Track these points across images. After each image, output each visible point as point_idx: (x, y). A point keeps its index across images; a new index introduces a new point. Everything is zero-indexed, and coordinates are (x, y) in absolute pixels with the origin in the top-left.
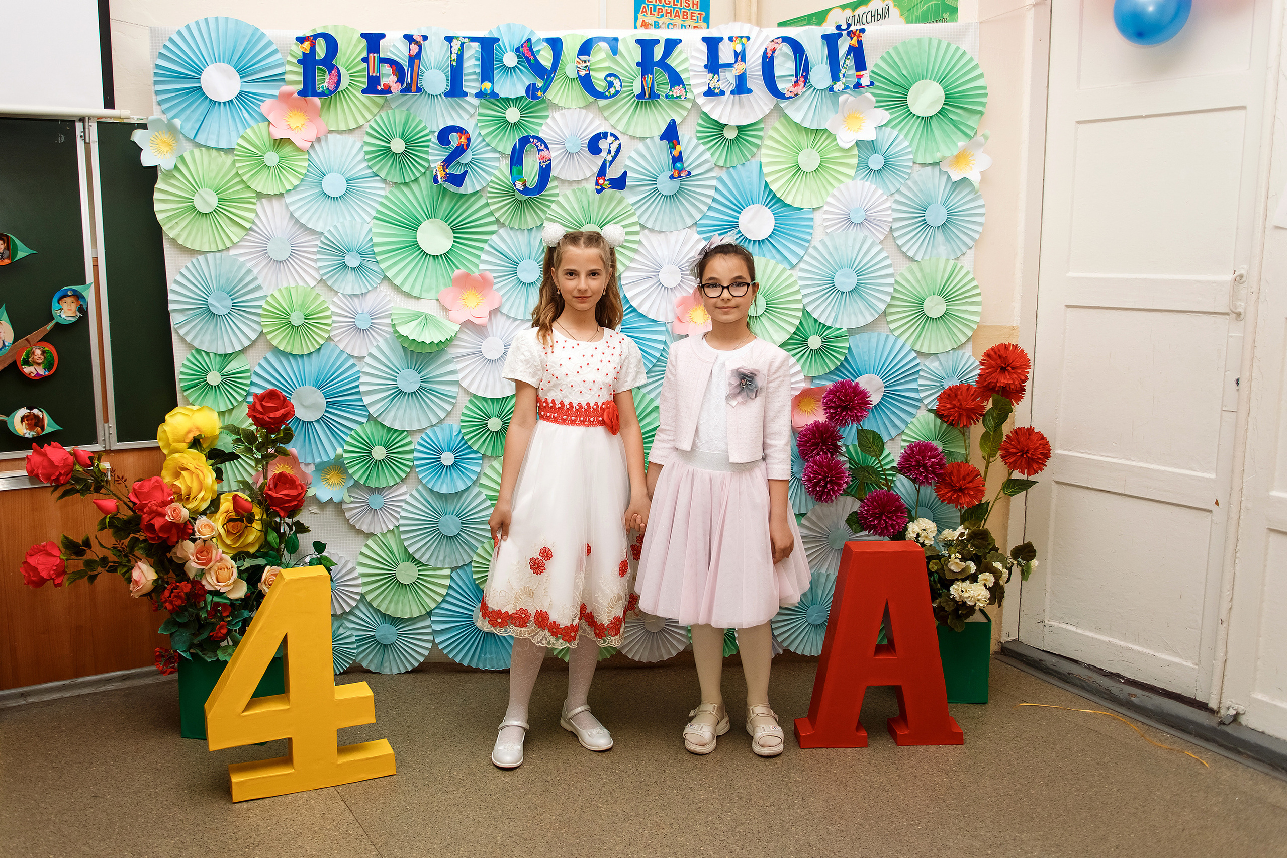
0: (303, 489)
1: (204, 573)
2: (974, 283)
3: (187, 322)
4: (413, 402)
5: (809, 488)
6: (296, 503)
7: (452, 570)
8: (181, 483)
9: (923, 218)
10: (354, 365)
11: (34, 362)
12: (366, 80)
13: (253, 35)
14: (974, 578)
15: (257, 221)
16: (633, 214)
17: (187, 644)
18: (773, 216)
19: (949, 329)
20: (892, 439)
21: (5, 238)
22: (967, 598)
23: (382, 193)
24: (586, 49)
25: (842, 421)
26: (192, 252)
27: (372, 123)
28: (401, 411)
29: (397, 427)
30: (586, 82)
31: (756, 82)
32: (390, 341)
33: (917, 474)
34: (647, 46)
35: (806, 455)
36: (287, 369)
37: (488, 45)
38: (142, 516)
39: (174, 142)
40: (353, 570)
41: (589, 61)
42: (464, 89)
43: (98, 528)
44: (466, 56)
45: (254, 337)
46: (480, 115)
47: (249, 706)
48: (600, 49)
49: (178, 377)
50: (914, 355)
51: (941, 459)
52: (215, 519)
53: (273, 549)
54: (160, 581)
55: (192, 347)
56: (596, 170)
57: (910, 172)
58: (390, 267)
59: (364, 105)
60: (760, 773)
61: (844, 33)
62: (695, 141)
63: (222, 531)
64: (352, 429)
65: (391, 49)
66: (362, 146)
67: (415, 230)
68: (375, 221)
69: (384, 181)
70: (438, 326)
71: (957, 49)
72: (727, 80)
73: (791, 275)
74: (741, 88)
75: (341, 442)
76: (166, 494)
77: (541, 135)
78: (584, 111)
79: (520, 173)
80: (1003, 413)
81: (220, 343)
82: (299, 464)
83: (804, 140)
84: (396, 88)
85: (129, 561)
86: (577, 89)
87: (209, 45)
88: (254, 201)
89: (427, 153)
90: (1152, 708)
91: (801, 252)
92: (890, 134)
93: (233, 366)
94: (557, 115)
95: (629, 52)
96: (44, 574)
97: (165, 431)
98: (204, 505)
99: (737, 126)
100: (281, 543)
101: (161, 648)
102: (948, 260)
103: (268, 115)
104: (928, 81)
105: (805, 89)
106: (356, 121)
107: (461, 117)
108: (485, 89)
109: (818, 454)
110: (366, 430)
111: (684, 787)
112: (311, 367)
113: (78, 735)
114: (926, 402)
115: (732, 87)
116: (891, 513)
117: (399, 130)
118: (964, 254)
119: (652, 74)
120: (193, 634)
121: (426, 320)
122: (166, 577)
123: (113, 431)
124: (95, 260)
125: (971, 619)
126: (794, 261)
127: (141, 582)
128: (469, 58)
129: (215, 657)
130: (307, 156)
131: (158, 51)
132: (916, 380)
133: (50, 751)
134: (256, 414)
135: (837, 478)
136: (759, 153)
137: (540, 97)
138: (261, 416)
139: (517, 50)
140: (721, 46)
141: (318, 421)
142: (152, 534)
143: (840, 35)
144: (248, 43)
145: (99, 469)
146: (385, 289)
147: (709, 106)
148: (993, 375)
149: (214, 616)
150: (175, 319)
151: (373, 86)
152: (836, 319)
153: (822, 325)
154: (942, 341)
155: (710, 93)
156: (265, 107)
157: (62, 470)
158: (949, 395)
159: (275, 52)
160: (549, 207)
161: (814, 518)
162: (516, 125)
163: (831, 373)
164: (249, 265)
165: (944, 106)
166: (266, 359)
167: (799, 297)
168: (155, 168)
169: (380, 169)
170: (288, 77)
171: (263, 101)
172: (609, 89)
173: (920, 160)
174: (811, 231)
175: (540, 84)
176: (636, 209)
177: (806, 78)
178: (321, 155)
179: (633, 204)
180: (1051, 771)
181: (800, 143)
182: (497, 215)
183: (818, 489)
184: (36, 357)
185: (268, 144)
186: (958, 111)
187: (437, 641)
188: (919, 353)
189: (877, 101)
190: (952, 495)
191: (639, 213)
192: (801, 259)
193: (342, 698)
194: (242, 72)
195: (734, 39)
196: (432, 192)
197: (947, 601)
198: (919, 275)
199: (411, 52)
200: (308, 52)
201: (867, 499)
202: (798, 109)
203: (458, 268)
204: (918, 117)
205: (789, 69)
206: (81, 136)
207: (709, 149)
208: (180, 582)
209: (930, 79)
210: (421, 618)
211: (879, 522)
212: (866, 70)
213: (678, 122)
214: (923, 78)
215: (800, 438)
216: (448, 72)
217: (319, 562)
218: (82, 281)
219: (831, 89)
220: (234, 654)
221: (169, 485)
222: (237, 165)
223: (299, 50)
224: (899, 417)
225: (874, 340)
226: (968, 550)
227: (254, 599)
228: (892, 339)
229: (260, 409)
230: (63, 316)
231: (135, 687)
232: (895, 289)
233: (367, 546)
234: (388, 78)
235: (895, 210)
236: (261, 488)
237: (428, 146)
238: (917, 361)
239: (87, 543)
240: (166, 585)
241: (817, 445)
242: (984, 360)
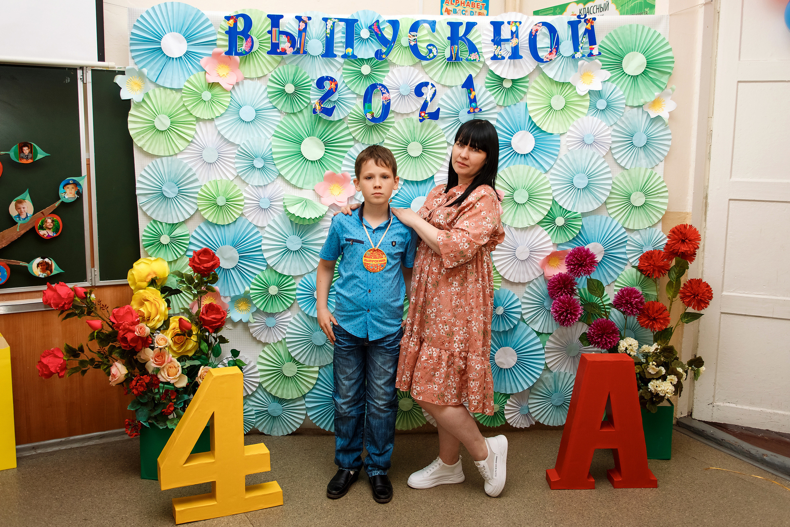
0: (225, 314)
1: (159, 370)
2: (664, 184)
3: (148, 202)
4: (296, 257)
5: (556, 317)
6: (220, 323)
7: (320, 368)
8: (144, 309)
9: (631, 141)
10: (258, 232)
11: (46, 227)
12: (270, 45)
13: (196, 14)
14: (664, 378)
15: (196, 136)
16: (443, 136)
17: (147, 417)
18: (534, 138)
19: (647, 214)
20: (609, 285)
21: (29, 146)
22: (660, 391)
23: (279, 119)
24: (415, 27)
25: (578, 273)
26: (153, 156)
27: (273, 74)
28: (289, 263)
29: (286, 273)
30: (415, 49)
31: (525, 51)
32: (282, 217)
33: (626, 309)
34: (454, 26)
35: (554, 295)
36: (213, 234)
37: (351, 24)
38: (118, 332)
39: (142, 83)
40: (254, 367)
41: (416, 36)
42: (335, 53)
43: (89, 339)
44: (336, 30)
45: (192, 212)
46: (344, 69)
47: (188, 460)
48: (424, 28)
49: (141, 238)
50: (624, 230)
51: (642, 299)
52: (166, 334)
53: (204, 354)
54: (129, 375)
55: (151, 219)
56: (419, 106)
57: (623, 111)
58: (283, 168)
59: (268, 61)
60: (526, 506)
61: (582, 20)
62: (484, 89)
63: (170, 342)
64: (255, 274)
65: (287, 25)
66: (266, 88)
67: (300, 144)
68: (274, 138)
69: (280, 111)
70: (314, 207)
71: (655, 32)
72: (506, 49)
73: (545, 177)
74: (515, 54)
75: (248, 282)
76: (134, 317)
77: (384, 83)
78: (412, 68)
79: (370, 108)
80: (682, 269)
81: (170, 216)
82: (220, 296)
83: (555, 89)
84: (290, 51)
85: (108, 361)
86: (409, 54)
87: (167, 21)
88: (195, 123)
89: (309, 93)
90: (778, 464)
91: (552, 162)
92: (611, 86)
93: (178, 232)
94: (395, 70)
95: (443, 30)
96: (52, 370)
97: (133, 274)
98: (159, 325)
99: (512, 80)
100: (209, 350)
101: (129, 419)
102: (647, 169)
103: (205, 67)
104: (636, 52)
105: (556, 56)
106: (263, 72)
107: (332, 71)
108: (348, 53)
109: (562, 295)
110: (265, 275)
111: (477, 516)
112: (230, 233)
113: (72, 476)
114: (631, 261)
115: (510, 54)
116: (609, 334)
117: (291, 78)
118: (657, 165)
119: (458, 45)
120: (150, 410)
121: (306, 203)
122: (133, 371)
123: (97, 273)
124: (88, 160)
125: (661, 405)
126: (547, 168)
127: (117, 375)
128: (338, 32)
129: (165, 425)
130: (230, 95)
131: (133, 24)
132: (625, 246)
133: (53, 487)
134: (195, 265)
135: (575, 311)
136: (525, 97)
137: (384, 58)
138: (198, 266)
139: (370, 27)
140: (502, 27)
141: (233, 269)
142: (125, 343)
143: (580, 22)
144: (193, 20)
145: (90, 300)
146: (279, 182)
147: (494, 66)
148: (676, 245)
149: (165, 399)
150: (140, 200)
151: (274, 49)
152: (574, 206)
153: (565, 210)
154: (643, 221)
155: (495, 58)
156: (203, 62)
157: (66, 301)
158: (647, 257)
159: (211, 25)
160: (388, 130)
161: (557, 336)
162: (368, 77)
163: (570, 241)
164: (190, 165)
165: (646, 69)
166: (200, 227)
167: (550, 191)
168: (129, 101)
169: (278, 104)
170: (218, 42)
171: (201, 58)
172: (429, 54)
173: (630, 104)
174: (558, 148)
175: (384, 50)
176: (445, 133)
177: (557, 49)
178: (240, 94)
179: (443, 129)
180: (716, 506)
181: (552, 91)
182: (354, 135)
183: (562, 318)
184: (48, 224)
185: (204, 86)
186: (655, 72)
187: (309, 414)
188: (627, 229)
189: (603, 65)
190: (649, 323)
191: (446, 135)
192: (552, 167)
193: (249, 454)
194: (189, 39)
195: (511, 23)
196: (311, 119)
197: (646, 393)
198: (628, 179)
199: (300, 27)
200: (232, 26)
201: (593, 324)
202: (551, 69)
203: (328, 170)
204: (629, 76)
205: (546, 43)
206: (81, 79)
207: (493, 94)
208: (143, 376)
209: (637, 51)
210: (298, 399)
211: (601, 340)
212: (596, 44)
213: (473, 76)
214: (633, 50)
215: (550, 284)
216: (324, 41)
217: (235, 363)
218: (79, 174)
219: (573, 57)
220: (178, 424)
221: (136, 310)
222: (184, 99)
223: (226, 25)
224: (613, 270)
225: (598, 221)
226: (660, 360)
227: (193, 387)
228: (610, 220)
229: (198, 261)
230: (66, 197)
231: (108, 443)
232: (612, 187)
233: (264, 351)
234: (285, 44)
235: (613, 136)
236: (197, 313)
237: (310, 89)
238: (626, 234)
239: (81, 349)
240: (133, 378)
241: (561, 288)
242: (671, 235)
